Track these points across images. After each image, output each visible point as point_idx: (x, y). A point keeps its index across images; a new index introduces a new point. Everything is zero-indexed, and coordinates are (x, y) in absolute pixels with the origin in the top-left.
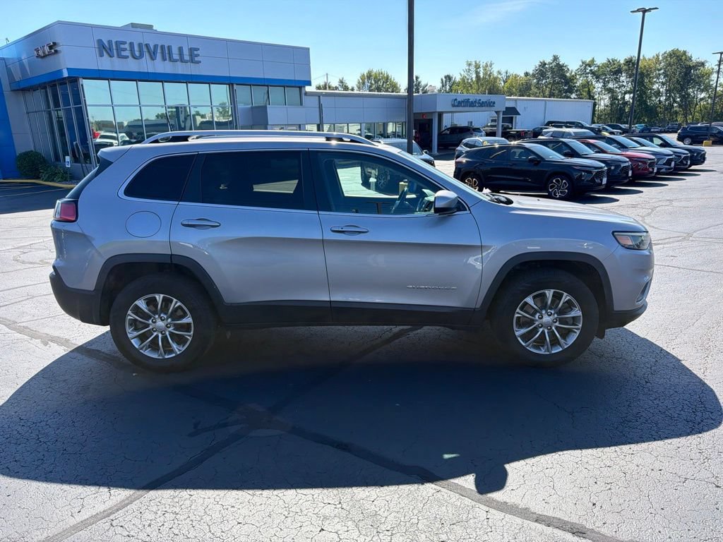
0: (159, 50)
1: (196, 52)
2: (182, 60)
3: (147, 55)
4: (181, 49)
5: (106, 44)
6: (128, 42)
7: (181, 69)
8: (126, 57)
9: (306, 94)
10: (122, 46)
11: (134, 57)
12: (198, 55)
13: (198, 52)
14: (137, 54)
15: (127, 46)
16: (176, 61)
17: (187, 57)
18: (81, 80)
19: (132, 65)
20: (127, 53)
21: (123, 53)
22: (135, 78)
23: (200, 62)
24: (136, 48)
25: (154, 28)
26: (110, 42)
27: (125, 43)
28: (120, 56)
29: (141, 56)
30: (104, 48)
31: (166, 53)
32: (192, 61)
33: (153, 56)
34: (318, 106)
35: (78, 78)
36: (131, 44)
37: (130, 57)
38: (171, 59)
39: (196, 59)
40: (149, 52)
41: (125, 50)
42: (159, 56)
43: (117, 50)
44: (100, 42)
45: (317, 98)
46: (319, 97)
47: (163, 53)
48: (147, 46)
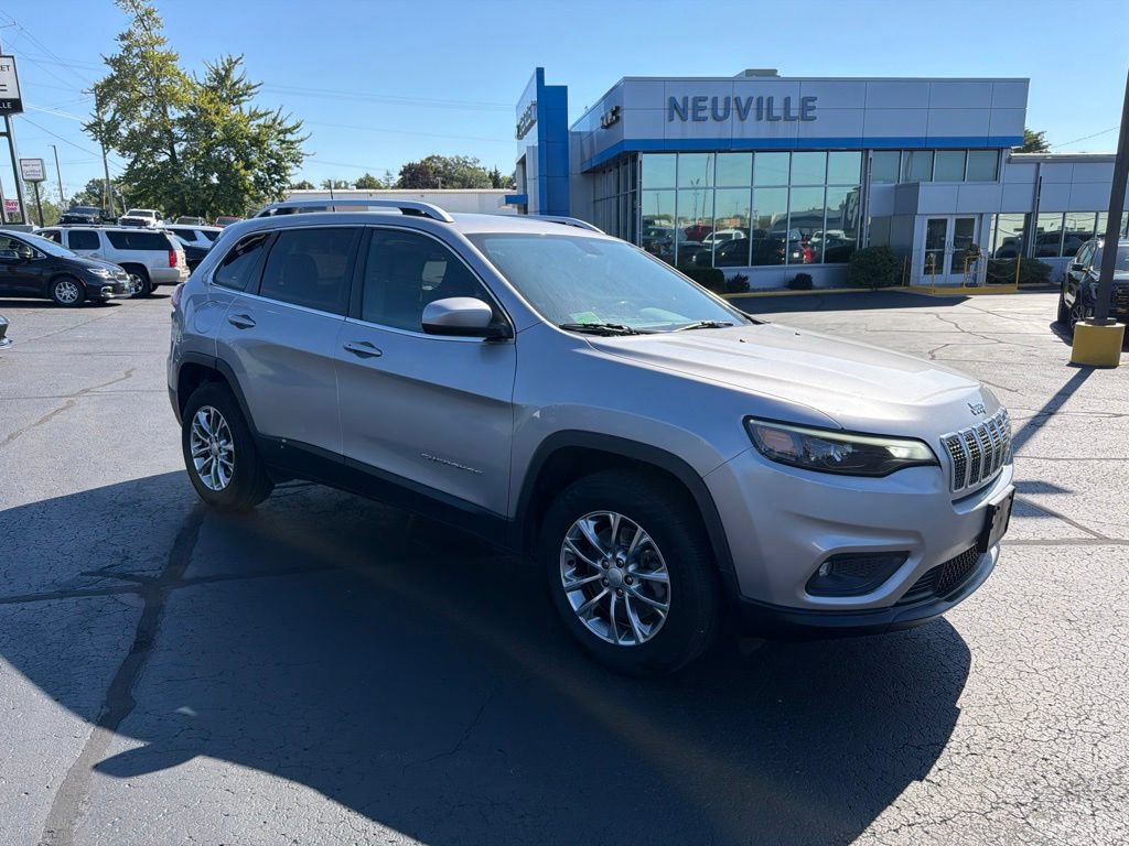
0: (754, 105)
1: (810, 104)
2: (788, 118)
3: (734, 114)
4: (787, 100)
5: (680, 103)
6: (710, 98)
7: (783, 131)
8: (705, 119)
9: (1009, 160)
10: (701, 104)
11: (716, 118)
12: (813, 108)
13: (816, 104)
14: (720, 113)
15: (708, 104)
16: (778, 119)
17: (794, 113)
18: (640, 154)
19: (710, 130)
20: (707, 113)
21: (701, 114)
22: (713, 148)
23: (814, 118)
24: (721, 105)
25: (778, 74)
26: (685, 100)
27: (705, 99)
28: (696, 119)
29: (726, 116)
30: (675, 109)
31: (764, 109)
32: (804, 118)
33: (743, 114)
34: (1033, 180)
35: (637, 152)
36: (715, 100)
37: (710, 119)
38: (771, 118)
39: (810, 114)
40: (738, 109)
41: (704, 108)
42: (752, 113)
43: (693, 109)
44: (673, 101)
45: (1034, 166)
46: (1038, 164)
47: (759, 109)
48: (737, 100)
